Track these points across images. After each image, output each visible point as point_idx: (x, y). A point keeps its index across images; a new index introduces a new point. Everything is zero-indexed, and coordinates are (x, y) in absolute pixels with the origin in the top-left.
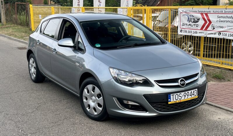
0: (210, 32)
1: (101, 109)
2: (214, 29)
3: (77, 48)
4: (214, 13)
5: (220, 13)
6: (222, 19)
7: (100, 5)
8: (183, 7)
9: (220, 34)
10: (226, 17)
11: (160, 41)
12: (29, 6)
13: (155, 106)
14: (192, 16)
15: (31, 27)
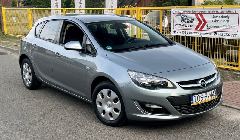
0: (205, 32)
1: (118, 114)
2: (209, 28)
3: (85, 51)
4: (209, 13)
5: (215, 13)
6: (217, 19)
7: (81, 7)
8: (176, 8)
9: (216, 33)
10: (222, 17)
11: (167, 42)
12: (1, 8)
13: (178, 109)
14: (186, 16)
15: (4, 30)
